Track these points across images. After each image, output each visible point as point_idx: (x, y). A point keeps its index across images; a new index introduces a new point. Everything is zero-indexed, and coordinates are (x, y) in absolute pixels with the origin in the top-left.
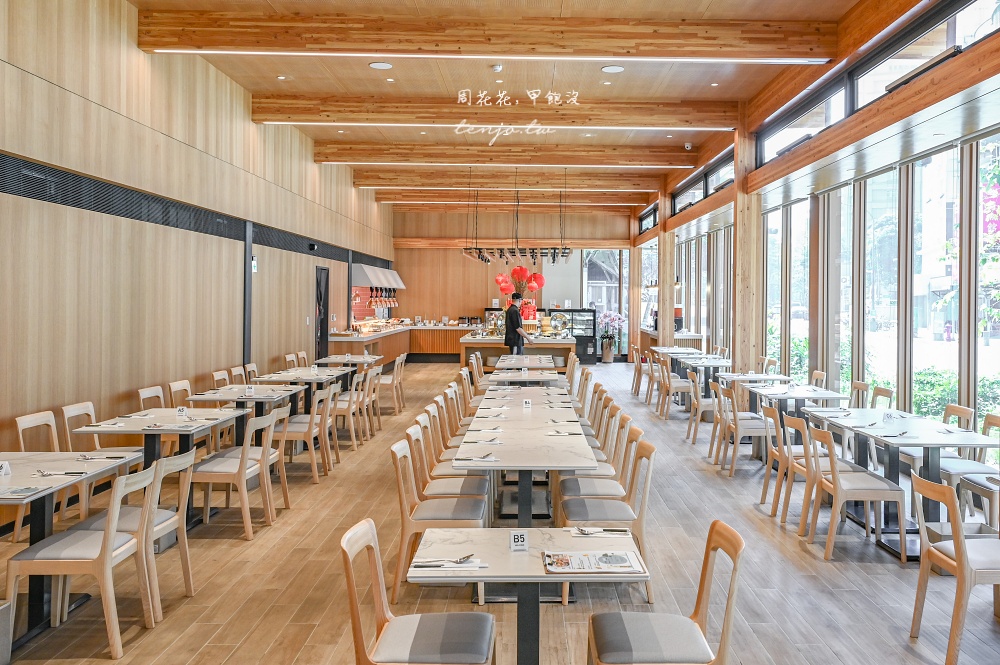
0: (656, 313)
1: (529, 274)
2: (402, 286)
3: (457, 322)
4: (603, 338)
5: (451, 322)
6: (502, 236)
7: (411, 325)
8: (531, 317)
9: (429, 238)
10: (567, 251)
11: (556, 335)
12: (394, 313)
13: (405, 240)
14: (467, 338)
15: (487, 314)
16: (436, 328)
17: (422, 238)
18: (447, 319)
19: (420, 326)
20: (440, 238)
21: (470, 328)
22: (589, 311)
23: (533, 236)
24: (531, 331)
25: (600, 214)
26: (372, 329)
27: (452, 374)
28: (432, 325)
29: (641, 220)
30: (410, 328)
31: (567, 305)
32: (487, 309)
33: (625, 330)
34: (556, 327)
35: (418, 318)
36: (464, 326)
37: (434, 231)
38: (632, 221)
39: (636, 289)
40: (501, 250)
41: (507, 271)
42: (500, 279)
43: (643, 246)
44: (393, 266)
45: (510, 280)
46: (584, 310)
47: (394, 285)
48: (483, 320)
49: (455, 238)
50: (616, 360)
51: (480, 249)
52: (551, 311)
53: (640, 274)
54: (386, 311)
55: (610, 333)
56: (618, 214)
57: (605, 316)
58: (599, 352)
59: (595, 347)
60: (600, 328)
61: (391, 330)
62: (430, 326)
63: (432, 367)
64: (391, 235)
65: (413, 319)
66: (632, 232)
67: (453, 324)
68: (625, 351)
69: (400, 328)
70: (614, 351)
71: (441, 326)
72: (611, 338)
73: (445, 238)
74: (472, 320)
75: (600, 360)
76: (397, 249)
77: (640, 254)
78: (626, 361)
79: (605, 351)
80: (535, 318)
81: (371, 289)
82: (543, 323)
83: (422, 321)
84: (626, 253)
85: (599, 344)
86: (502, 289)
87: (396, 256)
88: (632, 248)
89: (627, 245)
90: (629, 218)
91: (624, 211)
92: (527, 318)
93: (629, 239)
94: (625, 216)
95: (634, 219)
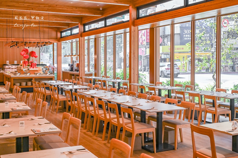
29: (61, 32)
34: (45, 71)
56: (53, 30)
66: (58, 37)
88: (58, 42)
89: (56, 41)
90: (57, 32)
91: (55, 29)
92: (33, 68)
93: (57, 39)
94: (55, 31)
95: (59, 32)
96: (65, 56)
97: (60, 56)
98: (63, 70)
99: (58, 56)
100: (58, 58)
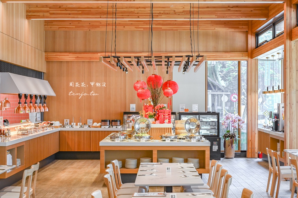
0: (277, 116)
1: (163, 81)
2: (52, 93)
3: (100, 124)
4: (225, 136)
5: (95, 124)
6: (138, 50)
7: (60, 126)
8: (167, 121)
9: (75, 52)
10: (200, 58)
11: (191, 138)
12: (46, 116)
13: (55, 54)
14: (106, 142)
15: (126, 117)
16: (82, 129)
17: (70, 52)
18: (91, 121)
19: (68, 128)
20: (85, 52)
21: (111, 129)
22: (213, 114)
23: (164, 50)
24: (166, 134)
25: (222, 30)
26: (20, 133)
27: (94, 173)
28: (78, 126)
29: (257, 35)
30: (60, 129)
31: (195, 109)
32: (125, 113)
33: (244, 130)
34: (190, 130)
35: (67, 121)
36: (106, 128)
37: (79, 46)
38: (249, 36)
39: (253, 95)
40: (138, 58)
41: (143, 79)
42: (139, 85)
43: (259, 57)
44: (45, 76)
45: (146, 87)
46: (209, 113)
47: (44, 93)
48: (122, 122)
49: (97, 52)
50: (237, 156)
51: (118, 58)
52: (181, 114)
53: (256, 82)
54: (39, 115)
55: (231, 132)
56: (237, 30)
57: (228, 118)
58: (222, 149)
59: (219, 145)
60: (223, 128)
61: (40, 132)
62: (77, 127)
63: (78, 164)
64: (43, 49)
65: (62, 122)
66: (249, 46)
67: (96, 126)
68: (244, 148)
69: (49, 130)
70: (235, 147)
71: (86, 128)
72: (232, 137)
73: (89, 52)
74: (112, 122)
75: (223, 156)
76: (48, 61)
77: (256, 65)
78: (245, 156)
79: (228, 148)
80: (169, 122)
81: (20, 96)
82: (177, 126)
83: (70, 123)
84: (244, 63)
85: (222, 141)
86: (139, 95)
87: (48, 69)
88: (250, 59)
89: (245, 56)
90: (247, 33)
91: (242, 28)
92: (162, 122)
93: (247, 51)
94: (243, 32)
95: (251, 35)
96: (264, 93)
97: (255, 92)
98: (260, 127)
99: (249, 93)
100: (249, 96)
